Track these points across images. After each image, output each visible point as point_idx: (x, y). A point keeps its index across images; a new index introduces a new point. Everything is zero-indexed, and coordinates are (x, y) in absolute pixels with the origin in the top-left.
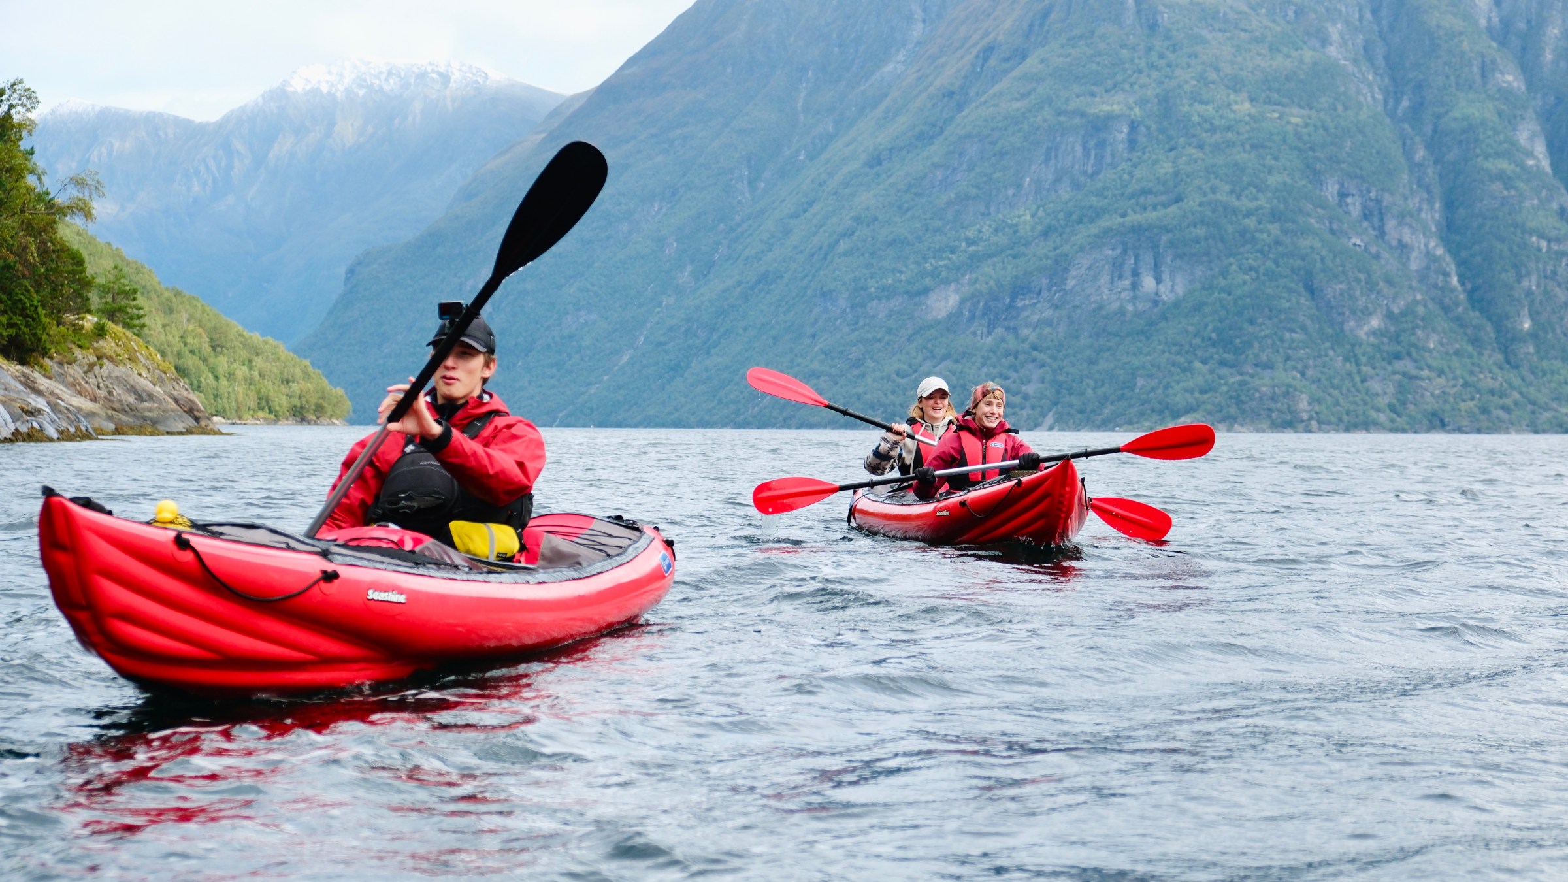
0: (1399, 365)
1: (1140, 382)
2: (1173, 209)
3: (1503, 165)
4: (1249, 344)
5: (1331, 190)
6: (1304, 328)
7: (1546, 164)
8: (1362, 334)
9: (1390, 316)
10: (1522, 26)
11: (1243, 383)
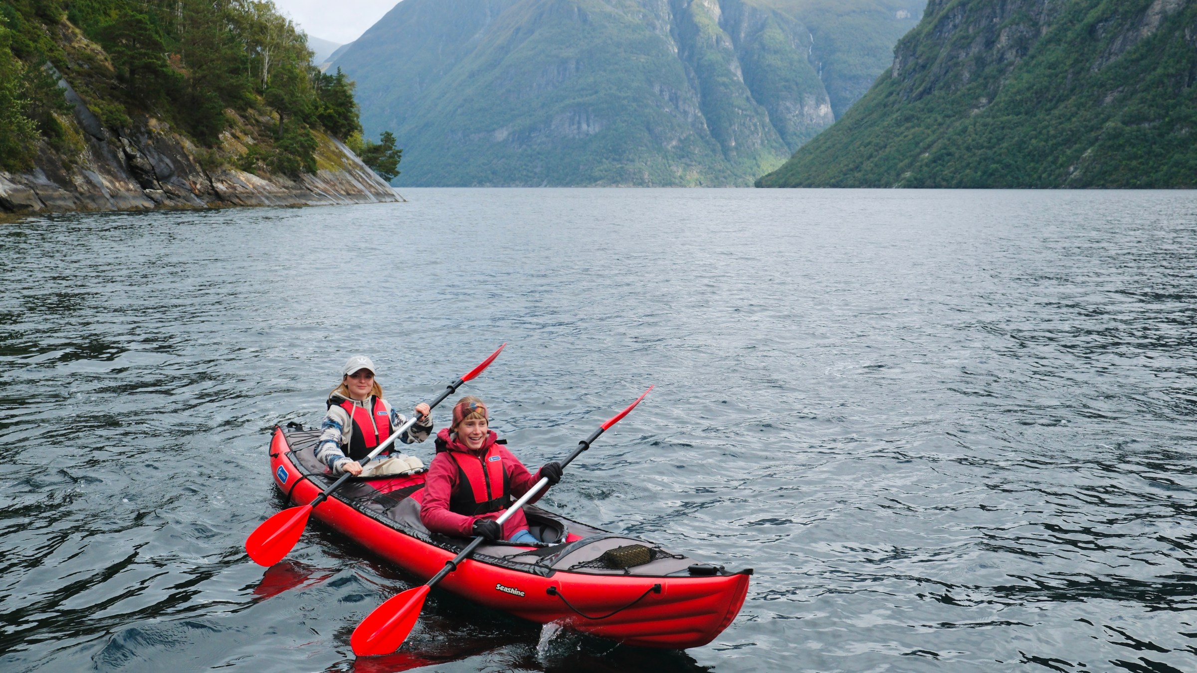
0: (683, 160)
1: (581, 167)
2: (594, 96)
3: (725, 79)
4: (624, 152)
5: (657, 89)
6: (646, 145)
7: (741, 79)
8: (669, 147)
9: (680, 140)
10: (732, 22)
11: (622, 168)
